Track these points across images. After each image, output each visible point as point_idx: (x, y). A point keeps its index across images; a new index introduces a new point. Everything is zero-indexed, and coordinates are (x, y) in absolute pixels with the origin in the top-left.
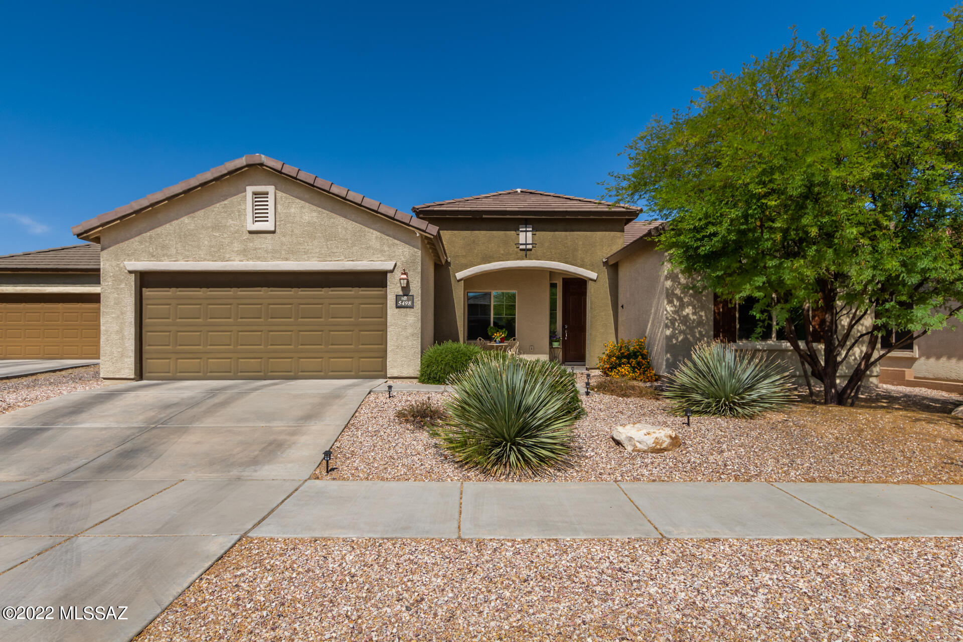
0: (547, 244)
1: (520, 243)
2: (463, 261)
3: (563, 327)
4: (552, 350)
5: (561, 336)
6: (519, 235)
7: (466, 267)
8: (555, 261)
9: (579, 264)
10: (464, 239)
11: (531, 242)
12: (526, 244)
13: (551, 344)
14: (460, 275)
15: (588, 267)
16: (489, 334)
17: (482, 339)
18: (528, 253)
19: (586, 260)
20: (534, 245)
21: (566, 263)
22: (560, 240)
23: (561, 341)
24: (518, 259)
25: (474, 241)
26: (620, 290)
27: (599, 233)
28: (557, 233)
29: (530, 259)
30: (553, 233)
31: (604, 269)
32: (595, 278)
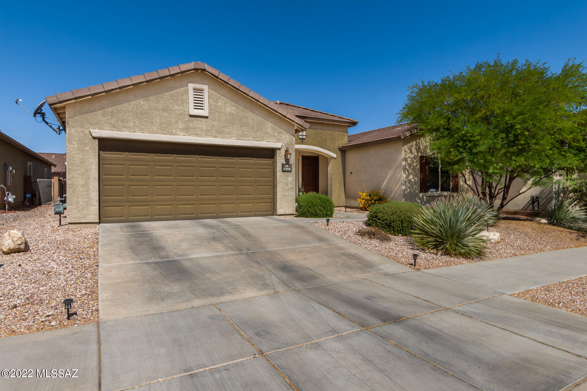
0: (312, 136)
3: (302, 183)
8: (316, 146)
9: (328, 149)
15: (332, 151)
18: (304, 141)
19: (331, 147)
20: (306, 136)
21: (322, 147)
22: (319, 135)
24: (298, 144)
26: (348, 164)
27: (337, 132)
28: (317, 130)
29: (304, 144)
30: (315, 130)
31: (339, 152)
32: (335, 157)
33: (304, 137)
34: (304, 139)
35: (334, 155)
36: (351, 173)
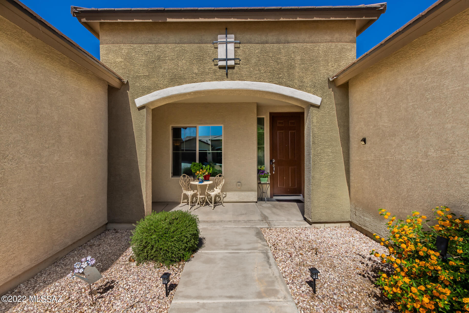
0: (254, 60)
1: (219, 57)
2: (146, 83)
3: (271, 161)
4: (260, 185)
5: (269, 171)
6: (217, 48)
7: (149, 90)
8: (265, 82)
9: (296, 86)
10: (146, 55)
11: (233, 57)
12: (227, 60)
13: (259, 178)
14: (140, 101)
15: (309, 89)
16: (193, 171)
17: (187, 176)
18: (230, 71)
19: (305, 80)
20: (237, 61)
21: (280, 84)
22: (271, 55)
23: (269, 177)
24: (216, 80)
25: (159, 58)
26: (354, 118)
27: (322, 44)
28: (267, 45)
29: (232, 79)
30: (261, 46)
31: (331, 92)
32: (318, 103)
33: (231, 63)
34: (232, 67)
35: (316, 100)
36: (364, 140)
